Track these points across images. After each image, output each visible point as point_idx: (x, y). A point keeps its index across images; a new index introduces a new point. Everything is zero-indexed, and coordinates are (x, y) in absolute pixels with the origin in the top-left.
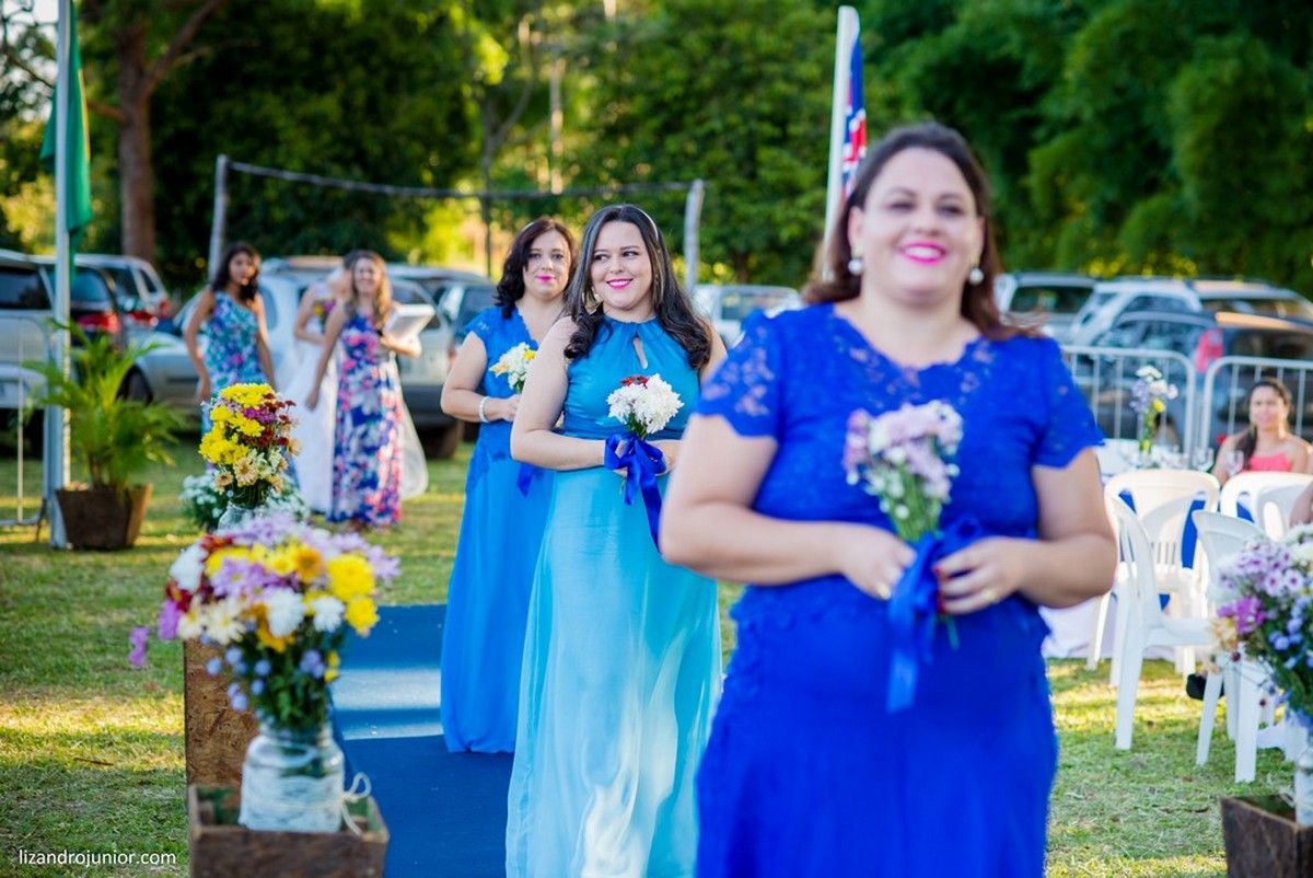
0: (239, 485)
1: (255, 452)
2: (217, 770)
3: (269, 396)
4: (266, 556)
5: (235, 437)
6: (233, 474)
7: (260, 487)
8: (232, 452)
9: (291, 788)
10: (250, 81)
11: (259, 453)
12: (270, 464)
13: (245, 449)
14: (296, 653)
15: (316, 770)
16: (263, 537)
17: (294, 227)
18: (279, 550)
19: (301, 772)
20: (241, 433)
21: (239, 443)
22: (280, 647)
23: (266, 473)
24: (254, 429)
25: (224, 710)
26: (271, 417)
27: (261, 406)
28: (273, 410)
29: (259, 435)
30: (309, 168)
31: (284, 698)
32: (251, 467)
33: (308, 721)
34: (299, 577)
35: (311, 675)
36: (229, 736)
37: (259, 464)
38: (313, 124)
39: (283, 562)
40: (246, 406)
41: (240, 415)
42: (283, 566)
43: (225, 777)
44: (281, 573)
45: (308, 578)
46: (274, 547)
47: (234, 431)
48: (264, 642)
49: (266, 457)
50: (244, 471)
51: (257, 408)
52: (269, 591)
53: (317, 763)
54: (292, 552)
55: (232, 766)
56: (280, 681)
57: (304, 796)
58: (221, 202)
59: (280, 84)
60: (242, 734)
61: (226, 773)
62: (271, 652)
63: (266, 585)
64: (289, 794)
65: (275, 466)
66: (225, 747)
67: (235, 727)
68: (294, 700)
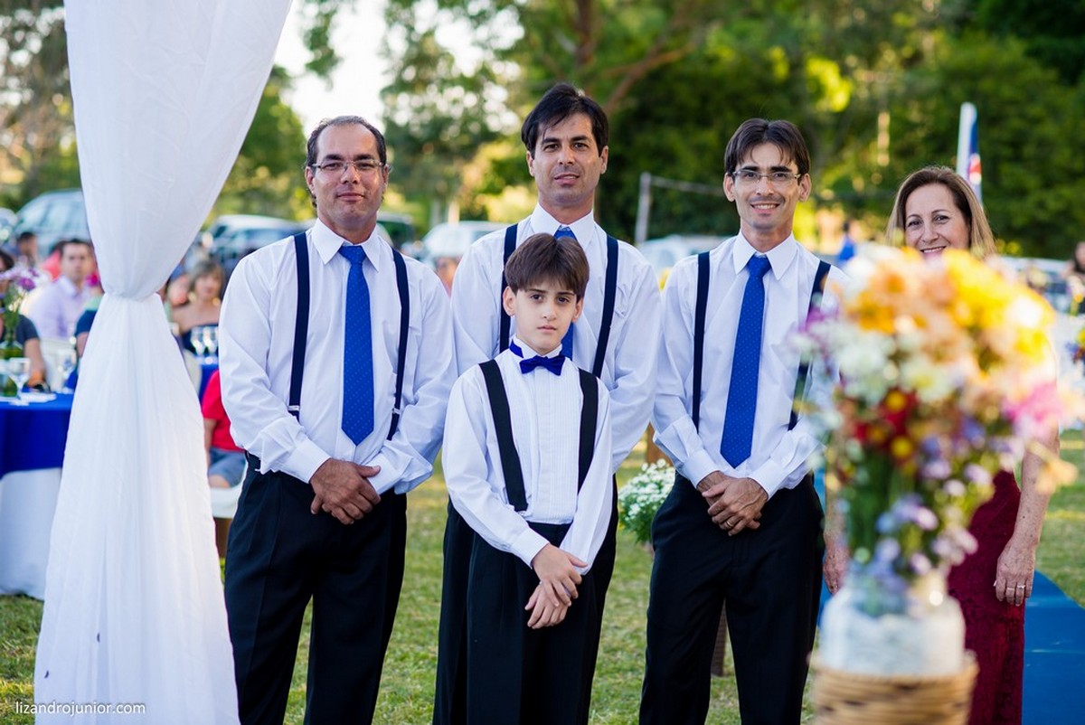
10: (660, 121)
17: (687, 217)
30: (699, 180)
38: (700, 150)
58: (645, 203)
59: (679, 122)
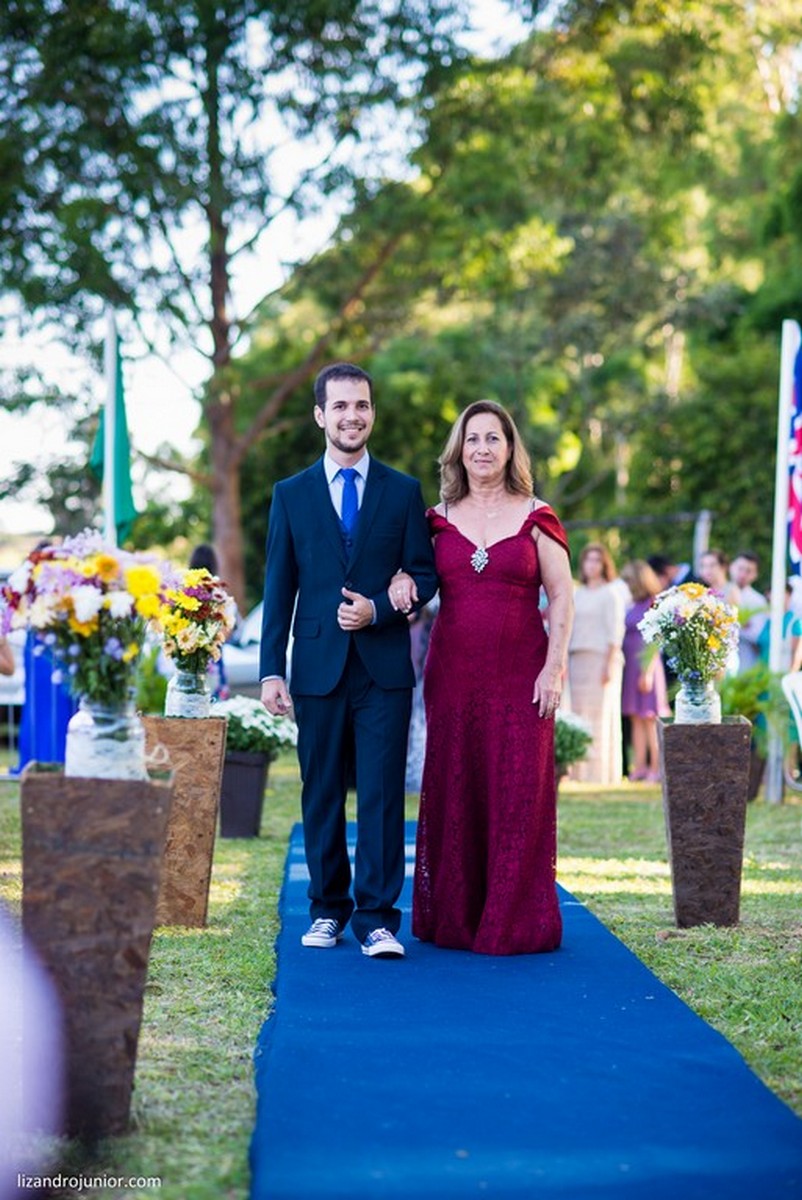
0: (183, 653)
1: (194, 624)
2: (166, 891)
3: (206, 579)
4: (77, 564)
5: (178, 612)
6: (176, 641)
7: (201, 654)
8: (175, 624)
9: (99, 749)
11: (198, 625)
12: (207, 634)
13: (186, 622)
14: (100, 639)
15: (121, 736)
16: (76, 552)
18: (88, 560)
19: (111, 736)
20: (183, 609)
21: (181, 617)
22: (86, 633)
23: (205, 642)
24: (194, 605)
25: (171, 841)
26: (208, 596)
27: (199, 587)
28: (210, 590)
29: (197, 609)
31: (93, 676)
32: (190, 637)
33: (113, 696)
34: (100, 578)
35: (113, 658)
36: (175, 862)
37: (197, 634)
39: (89, 568)
40: (187, 586)
41: (182, 594)
42: (89, 571)
43: (173, 897)
44: (88, 575)
45: (109, 580)
46: (85, 558)
47: (178, 607)
48: (75, 629)
49: (204, 629)
50: (185, 639)
51: (195, 587)
52: (76, 587)
53: (123, 729)
54: (96, 560)
55: (178, 888)
56: (90, 663)
57: (109, 755)
60: (186, 861)
61: (174, 894)
62: (81, 639)
63: (74, 584)
64: (98, 753)
65: (211, 635)
66: (172, 872)
67: (180, 855)
68: (101, 679)
